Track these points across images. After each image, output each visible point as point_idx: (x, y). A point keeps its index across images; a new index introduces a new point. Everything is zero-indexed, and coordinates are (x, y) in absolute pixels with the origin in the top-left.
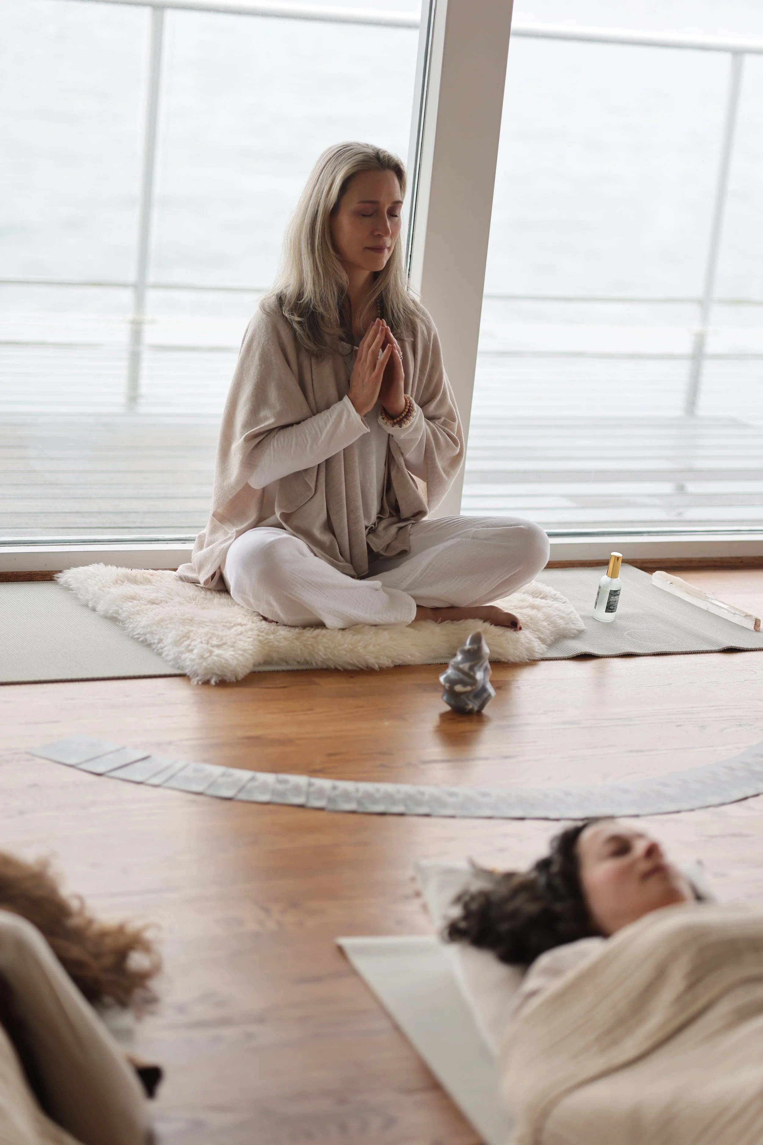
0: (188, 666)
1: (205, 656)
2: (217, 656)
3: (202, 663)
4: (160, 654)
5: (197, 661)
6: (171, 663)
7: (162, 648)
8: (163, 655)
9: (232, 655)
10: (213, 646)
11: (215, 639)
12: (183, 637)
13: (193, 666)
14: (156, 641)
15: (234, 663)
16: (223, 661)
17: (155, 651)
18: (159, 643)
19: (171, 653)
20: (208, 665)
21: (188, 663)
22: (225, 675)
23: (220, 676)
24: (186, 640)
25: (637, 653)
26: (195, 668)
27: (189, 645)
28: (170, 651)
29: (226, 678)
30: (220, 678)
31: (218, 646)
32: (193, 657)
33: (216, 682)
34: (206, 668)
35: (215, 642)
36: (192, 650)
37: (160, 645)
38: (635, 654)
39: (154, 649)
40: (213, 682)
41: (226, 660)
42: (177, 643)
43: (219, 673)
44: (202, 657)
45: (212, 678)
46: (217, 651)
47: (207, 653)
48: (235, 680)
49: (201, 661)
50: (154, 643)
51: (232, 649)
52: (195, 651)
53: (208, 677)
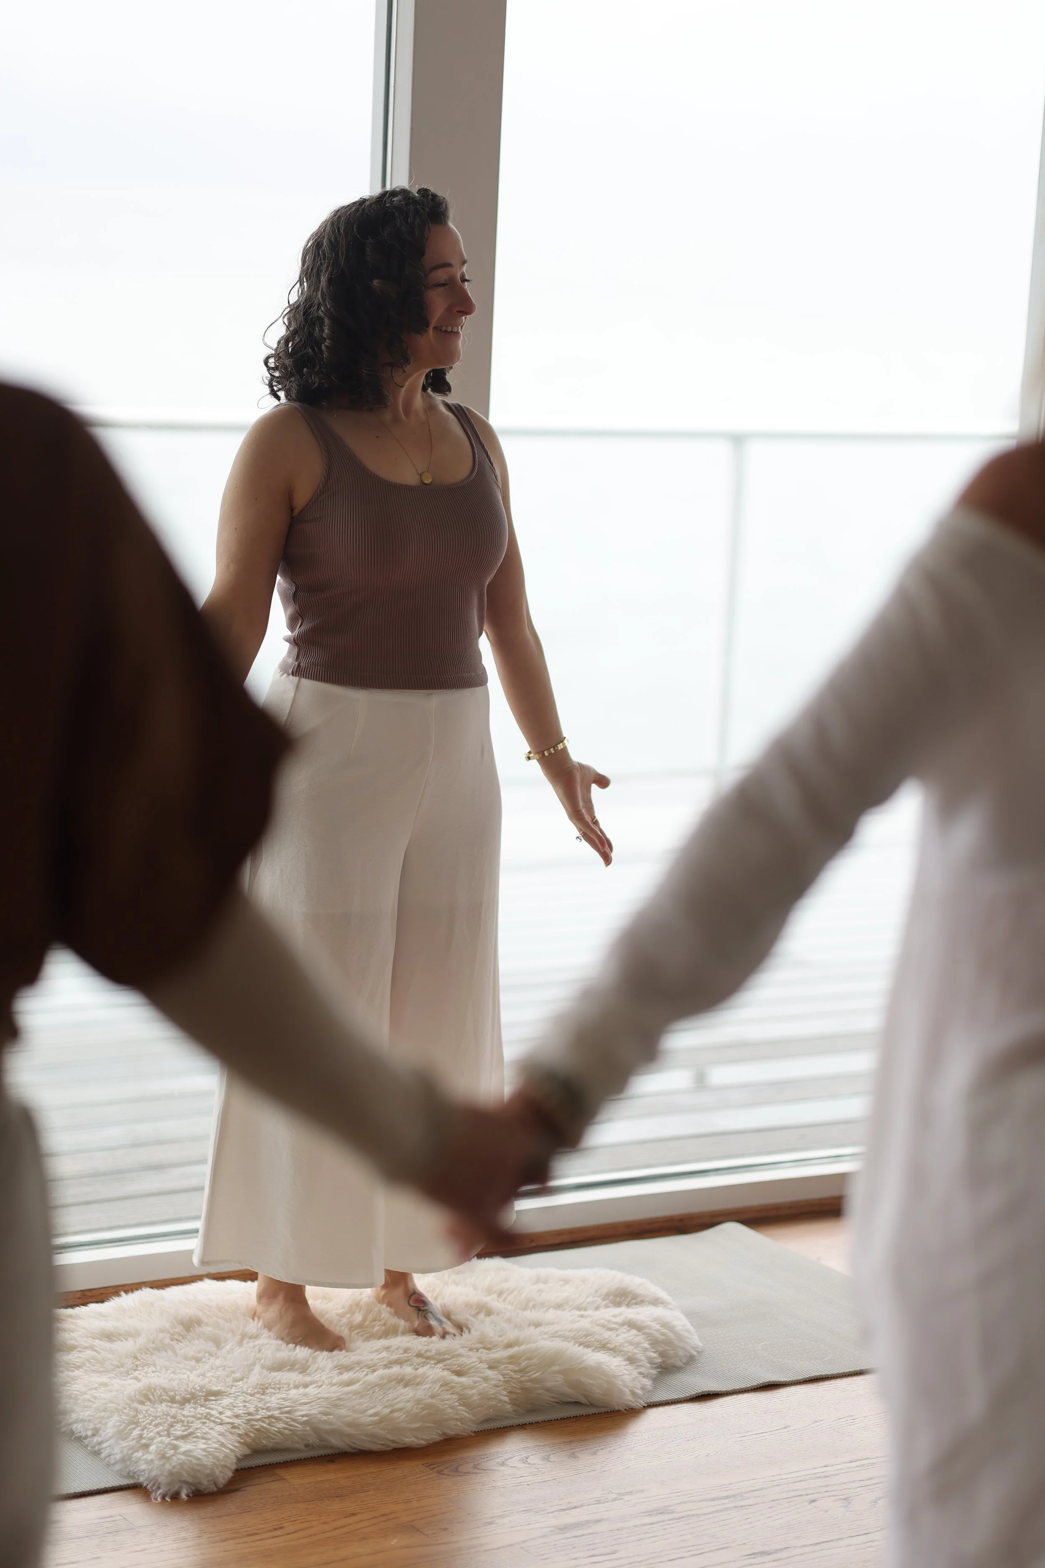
0: (144, 1470)
1: (168, 1455)
2: (185, 1453)
3: (163, 1465)
4: (97, 1453)
5: (157, 1462)
6: (118, 1467)
7: (100, 1443)
8: (103, 1455)
9: (204, 1450)
10: (177, 1438)
11: (178, 1426)
12: (131, 1422)
13: (151, 1471)
14: (89, 1433)
15: (208, 1461)
16: (194, 1461)
17: (89, 1448)
18: (93, 1435)
19: (116, 1450)
20: (174, 1467)
21: (143, 1467)
22: (200, 1483)
23: (193, 1484)
24: (134, 1429)
25: (781, 1382)
26: (154, 1473)
27: (141, 1437)
28: (117, 1450)
29: (201, 1488)
30: (193, 1488)
31: (183, 1438)
32: (149, 1457)
33: (188, 1496)
34: (171, 1474)
35: (178, 1430)
36: (146, 1446)
37: (96, 1439)
38: (778, 1384)
39: (87, 1445)
40: (183, 1495)
41: (198, 1459)
42: (122, 1435)
43: (190, 1480)
44: (163, 1457)
45: (181, 1488)
46: (184, 1446)
47: (171, 1449)
48: (215, 1489)
49: (161, 1463)
50: (86, 1437)
51: (204, 1441)
52: (153, 1448)
53: (176, 1488)
